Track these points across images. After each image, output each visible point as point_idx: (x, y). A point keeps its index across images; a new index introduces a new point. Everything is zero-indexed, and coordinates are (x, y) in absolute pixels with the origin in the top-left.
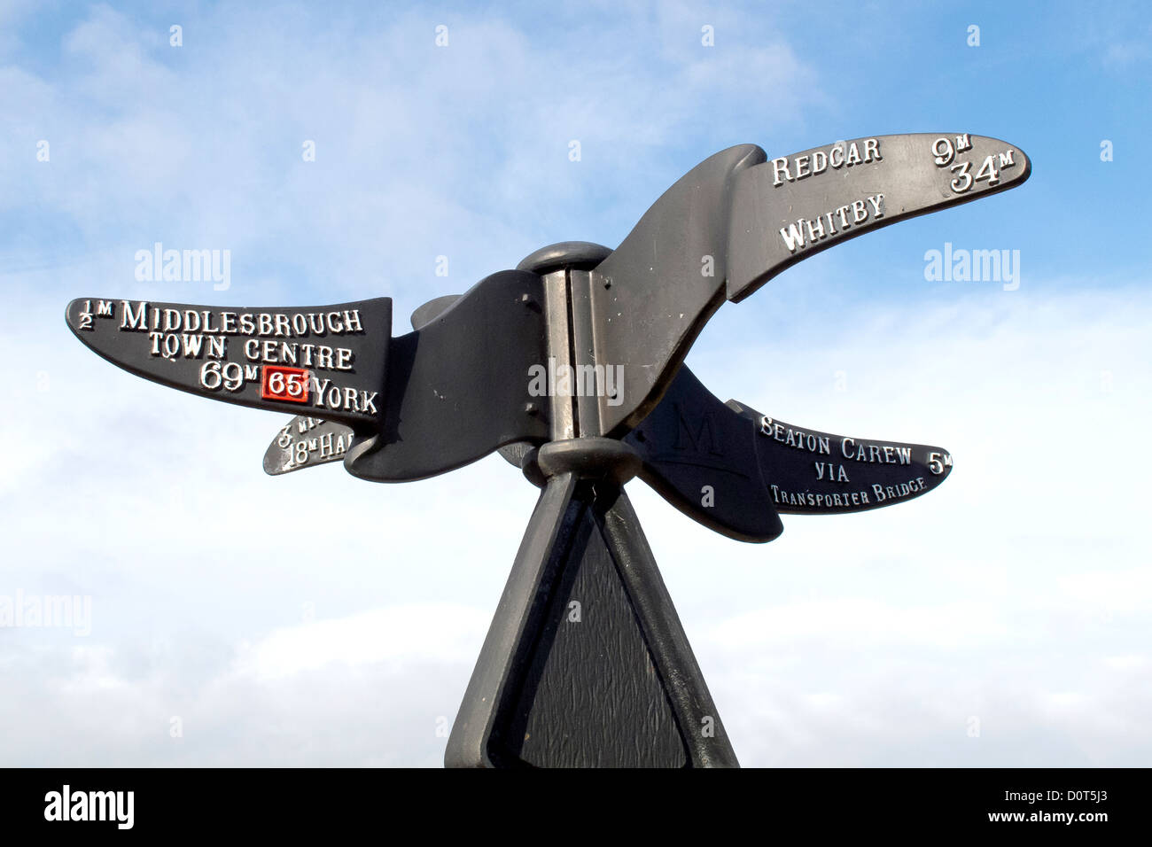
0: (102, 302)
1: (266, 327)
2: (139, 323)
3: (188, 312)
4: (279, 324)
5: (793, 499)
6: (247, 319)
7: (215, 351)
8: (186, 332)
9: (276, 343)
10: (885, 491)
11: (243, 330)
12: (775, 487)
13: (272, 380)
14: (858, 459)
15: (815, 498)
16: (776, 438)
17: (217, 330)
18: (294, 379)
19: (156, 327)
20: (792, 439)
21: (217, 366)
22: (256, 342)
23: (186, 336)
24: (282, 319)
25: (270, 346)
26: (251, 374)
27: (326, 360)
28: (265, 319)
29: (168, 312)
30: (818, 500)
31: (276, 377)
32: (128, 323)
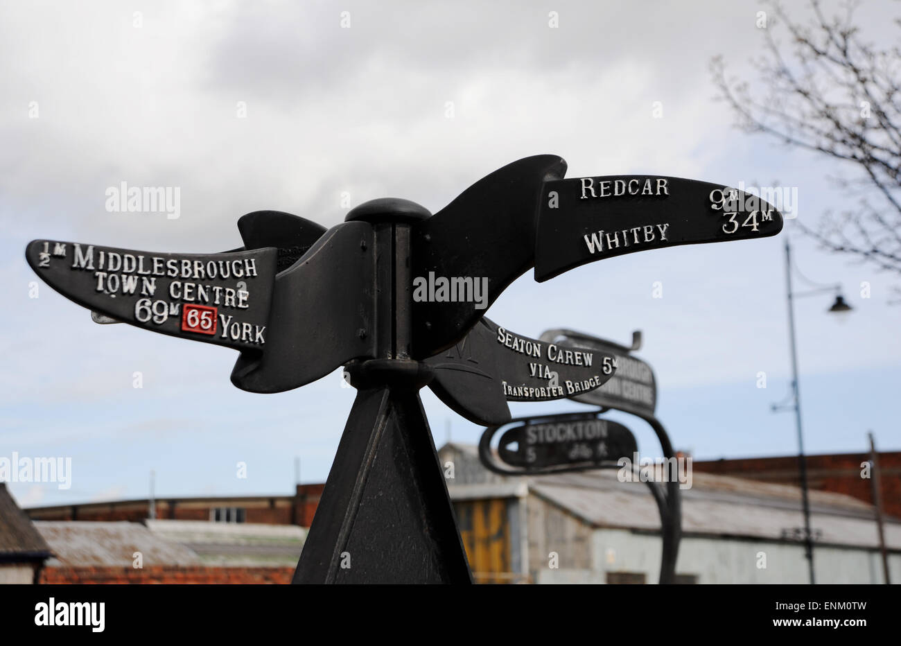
0: (58, 244)
1: (187, 272)
2: (87, 264)
3: (126, 256)
4: (196, 268)
5: (515, 392)
6: (172, 264)
7: (147, 290)
8: (125, 274)
9: (193, 285)
10: (573, 386)
11: (169, 273)
12: (504, 383)
13: (190, 316)
14: (558, 361)
15: (528, 391)
16: (507, 344)
17: (149, 272)
18: (207, 315)
19: (101, 267)
20: (517, 345)
21: (148, 303)
22: (179, 284)
23: (124, 277)
24: (199, 265)
25: (190, 287)
26: (174, 311)
27: (230, 300)
28: (186, 264)
29: (111, 255)
30: (531, 392)
31: (193, 313)
32: (79, 264)
